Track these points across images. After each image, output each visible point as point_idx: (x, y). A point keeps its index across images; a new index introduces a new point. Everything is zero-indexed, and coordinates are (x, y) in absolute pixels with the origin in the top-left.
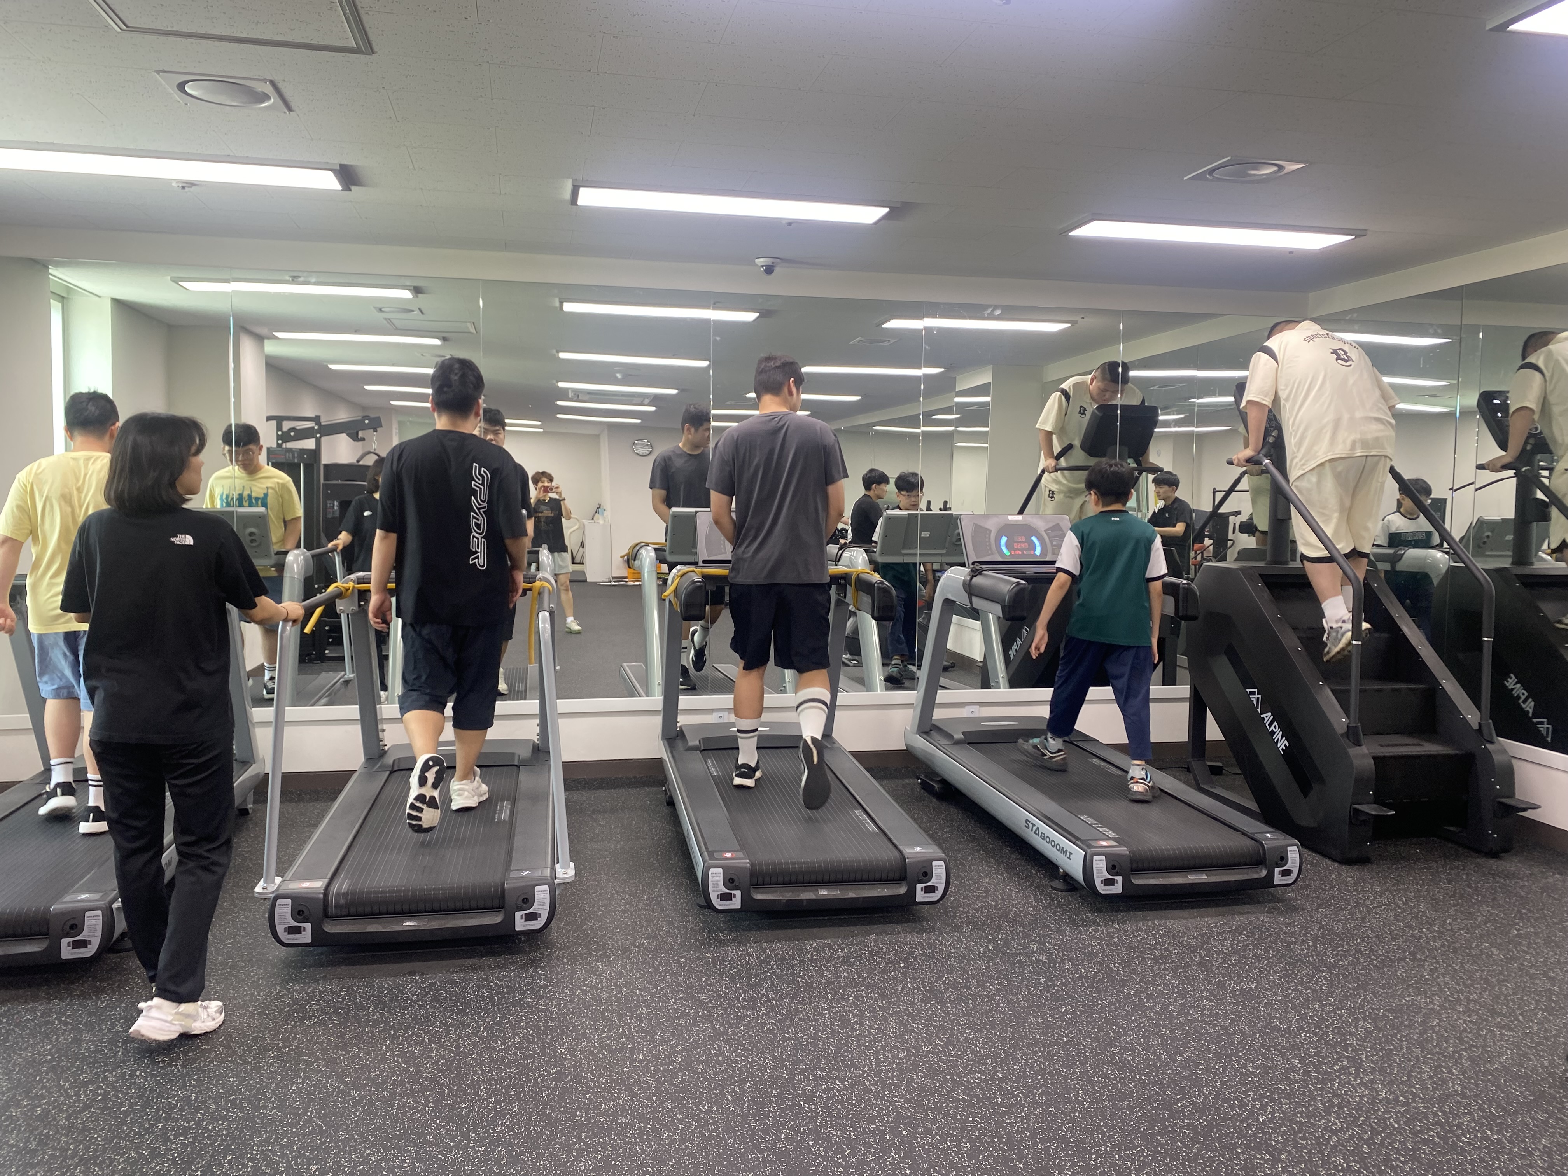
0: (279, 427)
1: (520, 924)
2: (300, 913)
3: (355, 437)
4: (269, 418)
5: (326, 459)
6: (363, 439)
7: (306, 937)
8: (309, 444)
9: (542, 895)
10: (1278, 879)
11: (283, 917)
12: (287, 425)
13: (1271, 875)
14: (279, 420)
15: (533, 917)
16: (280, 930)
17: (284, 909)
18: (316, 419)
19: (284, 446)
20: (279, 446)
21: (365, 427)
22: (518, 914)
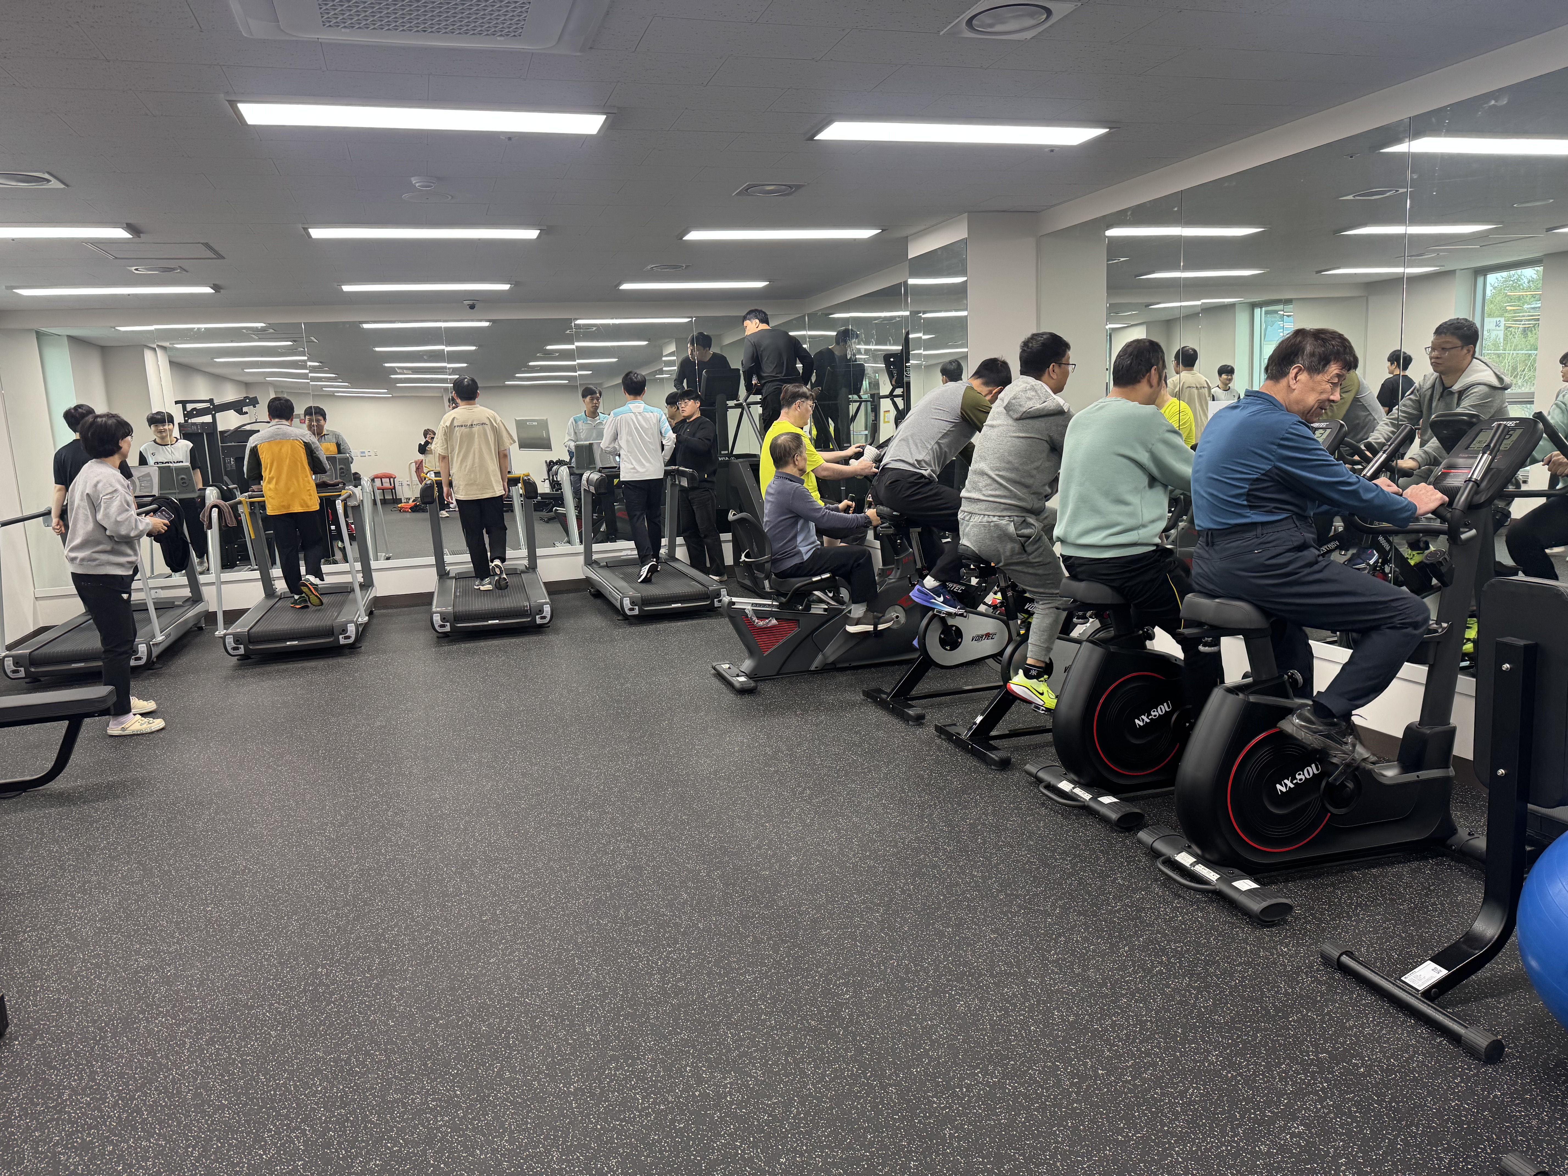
0: (184, 408)
1: (342, 641)
2: (238, 641)
3: (240, 412)
4: (177, 402)
5: (220, 428)
6: (246, 413)
7: (242, 651)
8: (208, 419)
9: (351, 628)
10: (716, 604)
11: (229, 643)
12: (189, 407)
13: (713, 603)
14: (184, 403)
15: (349, 637)
16: (229, 649)
17: (230, 640)
18: (211, 401)
19: (190, 421)
20: (186, 421)
21: (247, 405)
22: (341, 637)
